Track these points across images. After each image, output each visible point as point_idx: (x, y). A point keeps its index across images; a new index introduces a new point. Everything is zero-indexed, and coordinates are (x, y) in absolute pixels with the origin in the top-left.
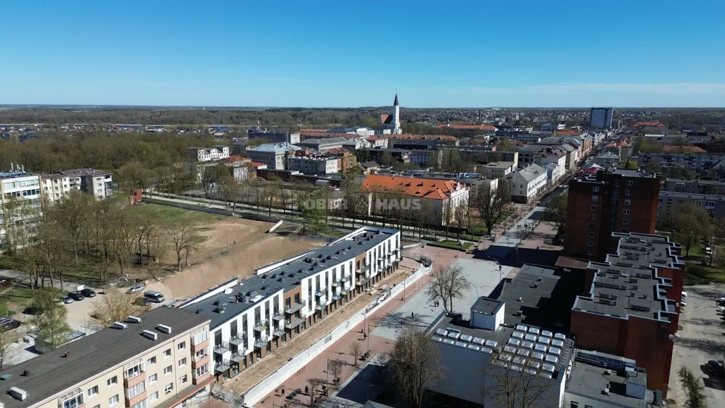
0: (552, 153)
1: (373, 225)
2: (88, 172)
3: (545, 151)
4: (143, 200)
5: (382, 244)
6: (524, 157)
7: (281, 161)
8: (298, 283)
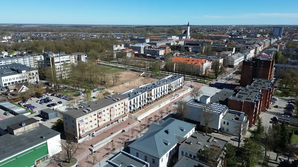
0: (248, 48)
1: (175, 74)
2: (80, 53)
3: (246, 47)
4: (97, 64)
5: (177, 80)
6: (238, 49)
7: (143, 50)
8: (151, 90)
